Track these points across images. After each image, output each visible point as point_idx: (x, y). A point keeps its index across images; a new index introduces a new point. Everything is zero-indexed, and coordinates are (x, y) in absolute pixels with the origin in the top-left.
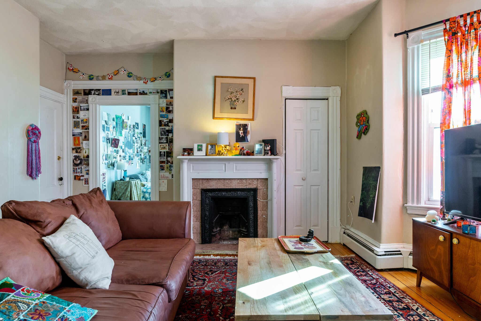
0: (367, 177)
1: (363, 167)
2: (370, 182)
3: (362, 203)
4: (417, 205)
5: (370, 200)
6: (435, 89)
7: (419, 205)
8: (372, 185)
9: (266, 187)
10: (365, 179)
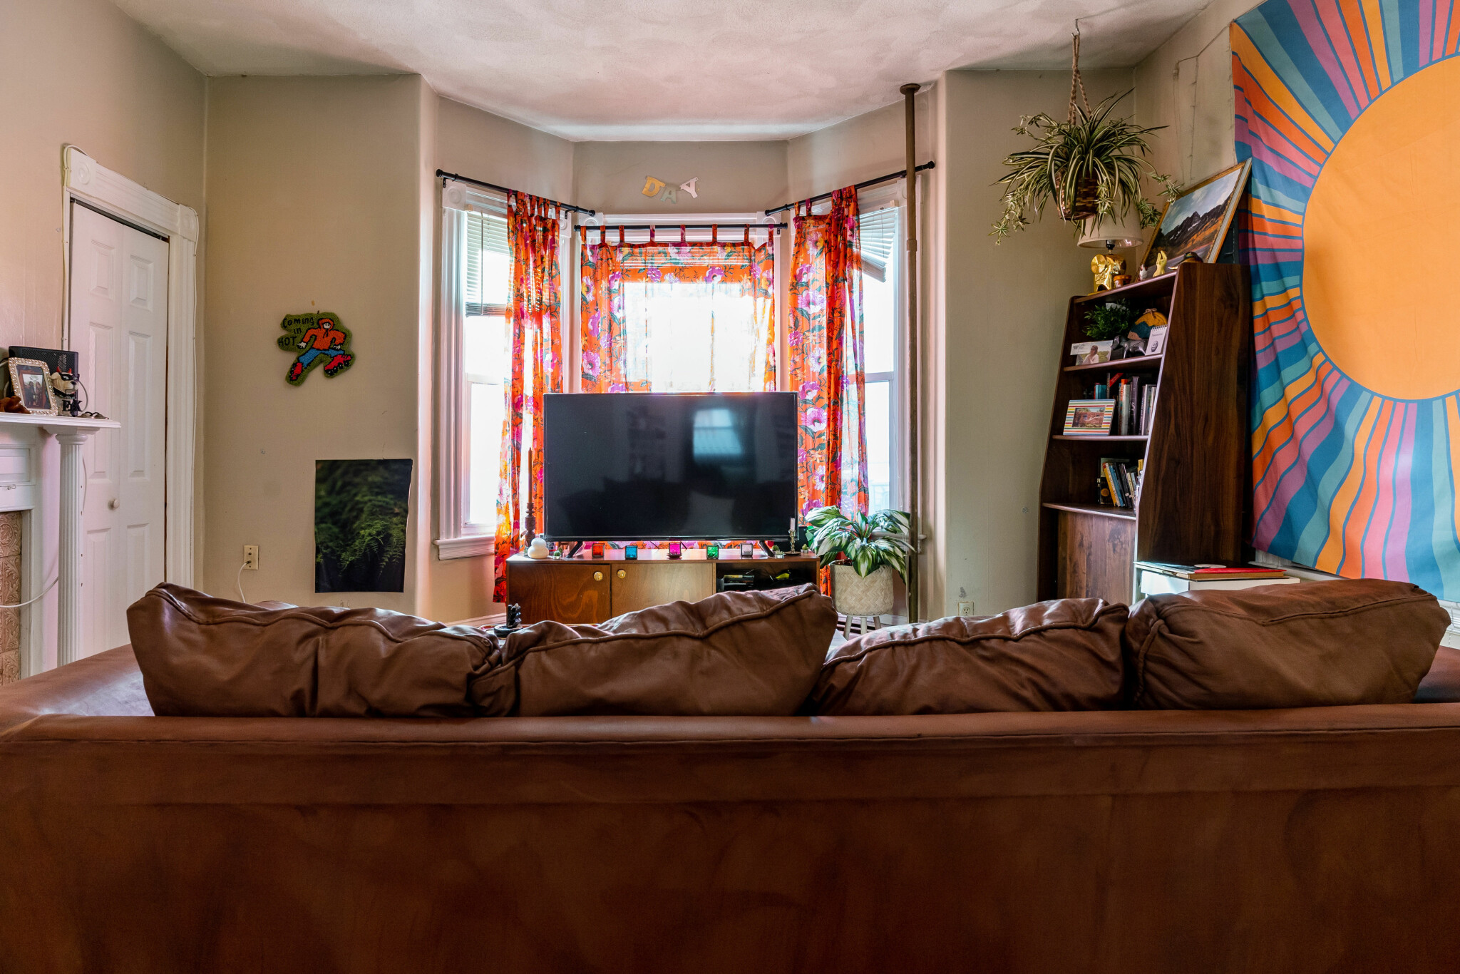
0: (344, 486)
1: (318, 462)
2: (358, 498)
3: (320, 556)
4: (455, 539)
5: (357, 543)
6: (489, 311)
7: (459, 538)
8: (369, 504)
9: (17, 548)
10: (330, 493)
